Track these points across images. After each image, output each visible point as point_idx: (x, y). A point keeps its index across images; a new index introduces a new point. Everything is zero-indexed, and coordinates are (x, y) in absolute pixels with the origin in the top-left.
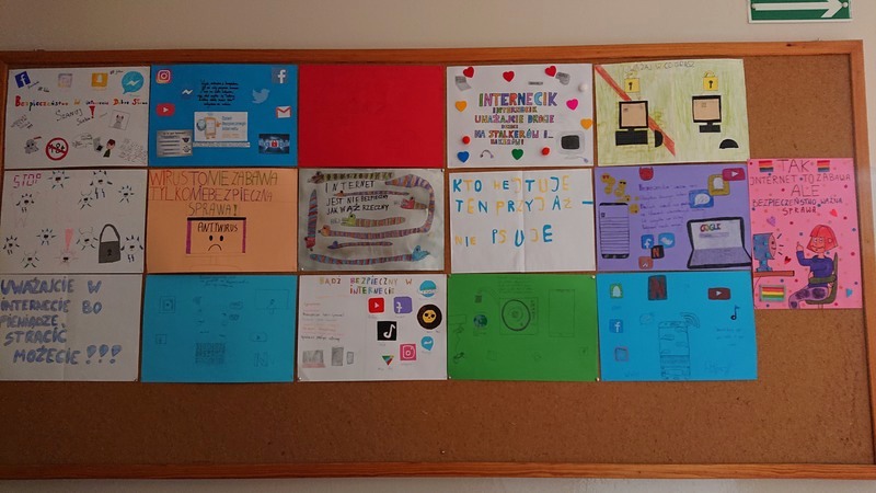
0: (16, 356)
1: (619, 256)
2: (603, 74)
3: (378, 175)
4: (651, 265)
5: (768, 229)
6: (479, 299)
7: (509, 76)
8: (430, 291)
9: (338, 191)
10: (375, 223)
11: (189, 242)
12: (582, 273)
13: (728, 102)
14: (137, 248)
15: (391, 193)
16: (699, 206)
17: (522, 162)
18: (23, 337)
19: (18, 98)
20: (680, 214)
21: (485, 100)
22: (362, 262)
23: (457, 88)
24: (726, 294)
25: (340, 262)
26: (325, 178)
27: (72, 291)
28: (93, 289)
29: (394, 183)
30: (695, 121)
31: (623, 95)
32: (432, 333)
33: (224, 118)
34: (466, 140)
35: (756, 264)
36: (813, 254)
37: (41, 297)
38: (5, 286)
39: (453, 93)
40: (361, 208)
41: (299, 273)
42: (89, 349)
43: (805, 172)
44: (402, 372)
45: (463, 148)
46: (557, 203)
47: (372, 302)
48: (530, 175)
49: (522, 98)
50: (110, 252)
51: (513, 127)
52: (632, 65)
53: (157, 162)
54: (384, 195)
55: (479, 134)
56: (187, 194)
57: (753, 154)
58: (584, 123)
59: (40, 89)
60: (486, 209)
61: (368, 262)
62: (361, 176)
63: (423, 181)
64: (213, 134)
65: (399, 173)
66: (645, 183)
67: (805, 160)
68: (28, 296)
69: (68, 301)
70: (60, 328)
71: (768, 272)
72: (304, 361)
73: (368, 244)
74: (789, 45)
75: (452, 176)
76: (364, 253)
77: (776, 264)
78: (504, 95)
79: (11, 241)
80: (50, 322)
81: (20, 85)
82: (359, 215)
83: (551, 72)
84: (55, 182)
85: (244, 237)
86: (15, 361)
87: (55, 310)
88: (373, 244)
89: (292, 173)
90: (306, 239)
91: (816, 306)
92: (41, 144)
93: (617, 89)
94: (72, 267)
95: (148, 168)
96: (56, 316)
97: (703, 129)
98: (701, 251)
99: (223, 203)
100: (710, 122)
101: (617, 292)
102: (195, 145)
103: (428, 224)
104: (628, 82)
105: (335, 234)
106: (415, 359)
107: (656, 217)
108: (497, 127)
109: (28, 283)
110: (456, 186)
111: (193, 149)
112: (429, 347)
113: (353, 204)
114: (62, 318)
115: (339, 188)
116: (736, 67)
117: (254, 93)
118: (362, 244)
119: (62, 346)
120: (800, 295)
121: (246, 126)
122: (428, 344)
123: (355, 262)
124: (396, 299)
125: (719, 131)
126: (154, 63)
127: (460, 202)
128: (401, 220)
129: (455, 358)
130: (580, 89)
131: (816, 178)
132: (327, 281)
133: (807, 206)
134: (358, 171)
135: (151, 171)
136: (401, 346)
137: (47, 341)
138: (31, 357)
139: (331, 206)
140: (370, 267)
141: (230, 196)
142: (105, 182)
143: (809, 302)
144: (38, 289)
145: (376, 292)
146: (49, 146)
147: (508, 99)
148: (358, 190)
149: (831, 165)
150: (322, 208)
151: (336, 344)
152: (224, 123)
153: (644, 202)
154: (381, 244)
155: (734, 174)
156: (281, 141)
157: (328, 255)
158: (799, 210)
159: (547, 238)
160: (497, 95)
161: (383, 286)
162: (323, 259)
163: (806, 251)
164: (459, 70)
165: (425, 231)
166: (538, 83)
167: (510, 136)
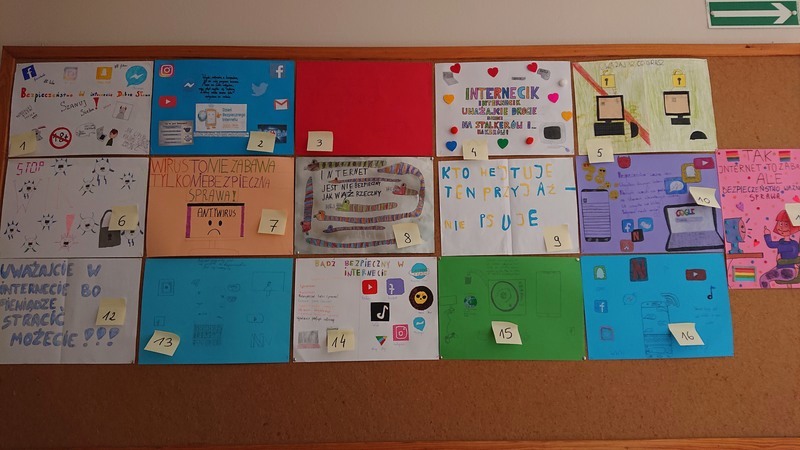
0: (13, 340)
1: (601, 240)
2: (580, 70)
3: (370, 163)
4: (632, 248)
5: (737, 214)
6: (468, 281)
7: (493, 72)
8: (422, 274)
9: (333, 178)
10: (368, 208)
11: (188, 227)
12: (567, 255)
13: (695, 97)
14: (137, 232)
15: (383, 179)
16: (674, 192)
17: (508, 150)
18: (20, 321)
19: (24, 90)
20: (657, 200)
21: (471, 93)
22: (355, 245)
23: (444, 82)
24: (701, 275)
25: (334, 245)
26: (321, 166)
27: (71, 275)
28: (92, 272)
29: (387, 170)
30: (667, 114)
31: (599, 89)
32: (424, 314)
33: (224, 110)
34: (454, 131)
35: (728, 247)
36: (779, 238)
37: (40, 281)
38: (5, 270)
39: (441, 87)
40: (355, 194)
41: (295, 257)
42: (87, 331)
43: (768, 162)
44: (395, 352)
45: (451, 138)
46: (541, 189)
47: (365, 283)
48: (515, 163)
49: (506, 92)
50: (109, 238)
51: (498, 118)
52: (608, 62)
53: (158, 151)
54: (376, 181)
55: (466, 125)
56: (187, 181)
57: (721, 145)
58: (564, 115)
59: (46, 81)
60: (473, 195)
61: (361, 245)
62: (354, 164)
63: (414, 168)
64: (214, 125)
65: (391, 161)
66: (624, 171)
67: (767, 151)
68: (28, 280)
69: (67, 285)
70: (58, 311)
71: (739, 254)
72: (300, 341)
73: (361, 228)
74: (748, 47)
75: (441, 164)
76: (358, 237)
77: (746, 246)
78: (489, 89)
79: (12, 227)
80: (48, 305)
81: (26, 77)
82: (353, 200)
83: (532, 68)
84: (58, 170)
85: (243, 222)
86: (11, 345)
87: (54, 293)
88: (366, 228)
89: (289, 161)
90: (302, 223)
91: (785, 286)
92: (46, 134)
93: (594, 84)
94: (71, 252)
95: (150, 156)
96: (55, 299)
97: (674, 122)
98: (678, 234)
99: (222, 189)
100: (680, 115)
101: (600, 273)
102: (196, 135)
103: (419, 209)
104: (604, 78)
105: (330, 218)
106: (407, 339)
107: (635, 203)
108: (483, 118)
109: (28, 267)
110: (444, 173)
111: (194, 139)
112: (421, 328)
113: (347, 190)
114: (61, 300)
115: (334, 175)
116: (702, 65)
117: (254, 87)
118: (356, 228)
119: (59, 329)
120: (770, 275)
121: (245, 118)
122: (420, 324)
123: (349, 246)
124: (389, 281)
125: (689, 123)
126: (158, 58)
127: (449, 188)
128: (394, 205)
129: (447, 338)
130: (560, 84)
131: (778, 166)
132: (322, 264)
133: (771, 193)
134: (352, 160)
135: (154, 159)
136: (394, 327)
137: (44, 324)
138: (27, 340)
139: (326, 193)
140: (364, 251)
141: (230, 182)
142: (107, 169)
143: (778, 282)
144: (37, 273)
145: (369, 274)
146: (53, 135)
147: (492, 92)
148: (352, 177)
149: (792, 156)
150: (318, 193)
151: (330, 324)
152: (224, 115)
153: (623, 189)
154: (374, 228)
155: (704, 163)
156: (279, 131)
157: (323, 239)
158: (765, 196)
159: (533, 222)
160: (482, 89)
161: (376, 269)
162: (319, 242)
163: (773, 234)
164: (446, 67)
165: (417, 216)
166: (520, 79)
167: (496, 126)
